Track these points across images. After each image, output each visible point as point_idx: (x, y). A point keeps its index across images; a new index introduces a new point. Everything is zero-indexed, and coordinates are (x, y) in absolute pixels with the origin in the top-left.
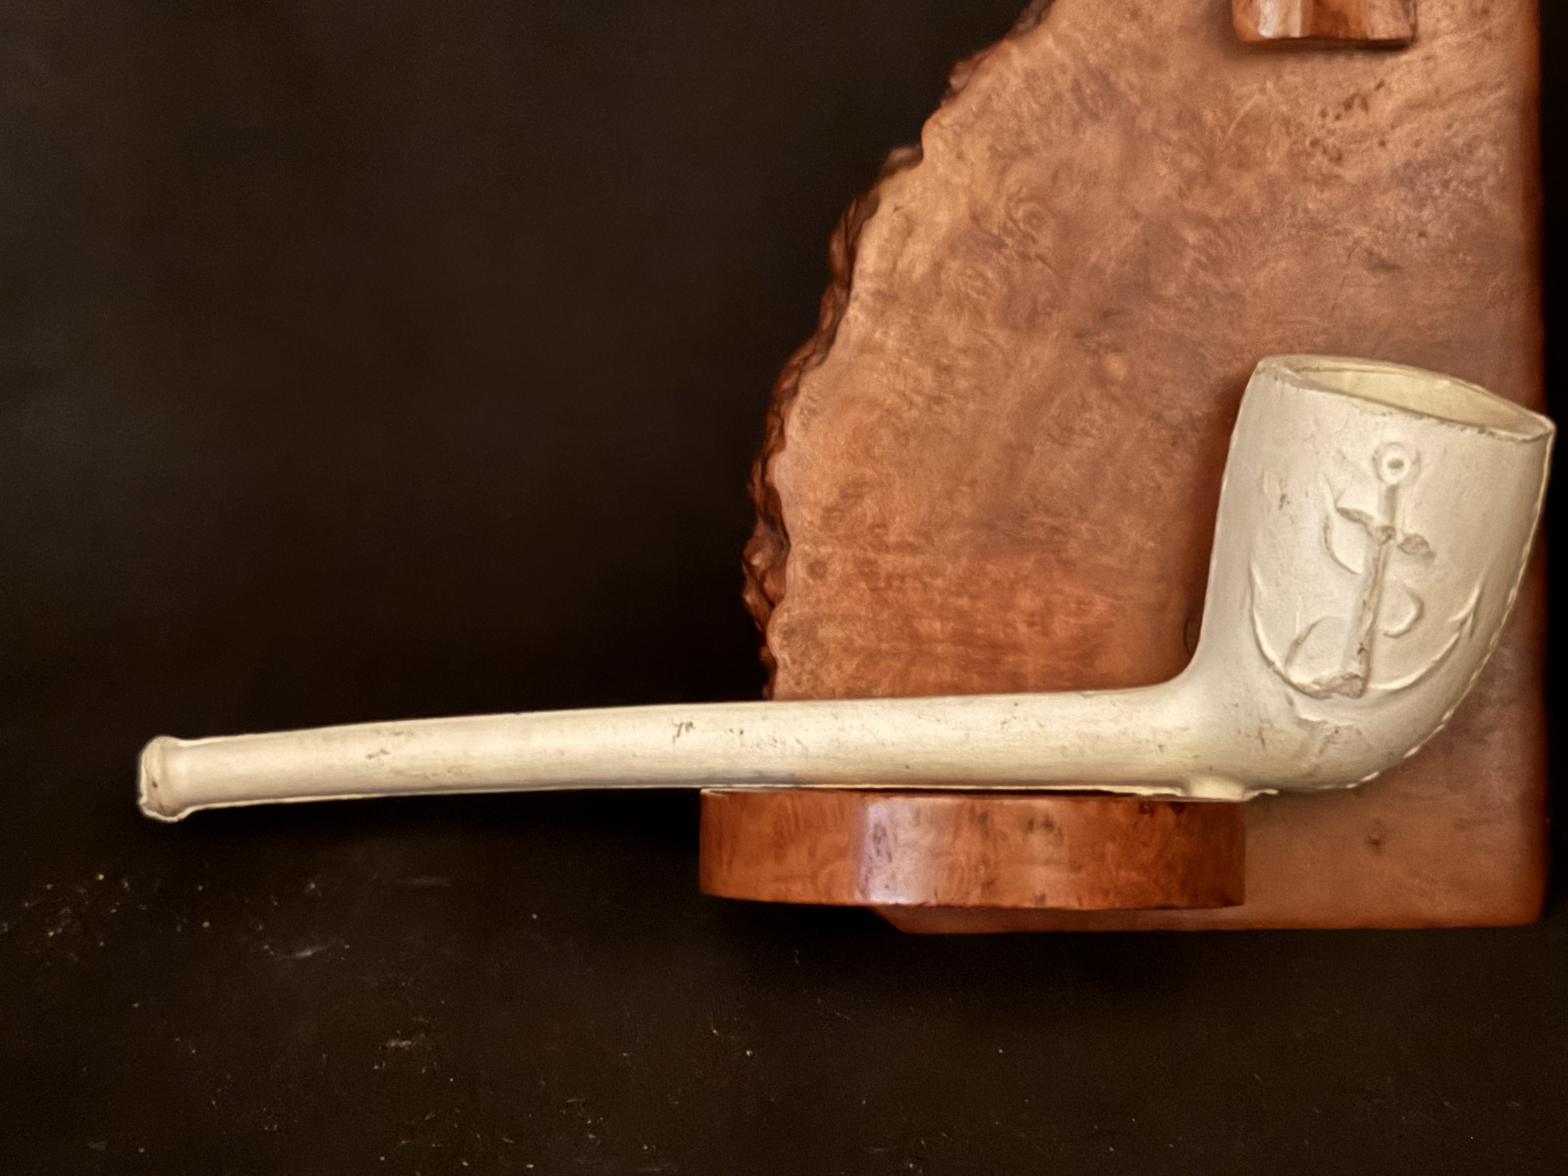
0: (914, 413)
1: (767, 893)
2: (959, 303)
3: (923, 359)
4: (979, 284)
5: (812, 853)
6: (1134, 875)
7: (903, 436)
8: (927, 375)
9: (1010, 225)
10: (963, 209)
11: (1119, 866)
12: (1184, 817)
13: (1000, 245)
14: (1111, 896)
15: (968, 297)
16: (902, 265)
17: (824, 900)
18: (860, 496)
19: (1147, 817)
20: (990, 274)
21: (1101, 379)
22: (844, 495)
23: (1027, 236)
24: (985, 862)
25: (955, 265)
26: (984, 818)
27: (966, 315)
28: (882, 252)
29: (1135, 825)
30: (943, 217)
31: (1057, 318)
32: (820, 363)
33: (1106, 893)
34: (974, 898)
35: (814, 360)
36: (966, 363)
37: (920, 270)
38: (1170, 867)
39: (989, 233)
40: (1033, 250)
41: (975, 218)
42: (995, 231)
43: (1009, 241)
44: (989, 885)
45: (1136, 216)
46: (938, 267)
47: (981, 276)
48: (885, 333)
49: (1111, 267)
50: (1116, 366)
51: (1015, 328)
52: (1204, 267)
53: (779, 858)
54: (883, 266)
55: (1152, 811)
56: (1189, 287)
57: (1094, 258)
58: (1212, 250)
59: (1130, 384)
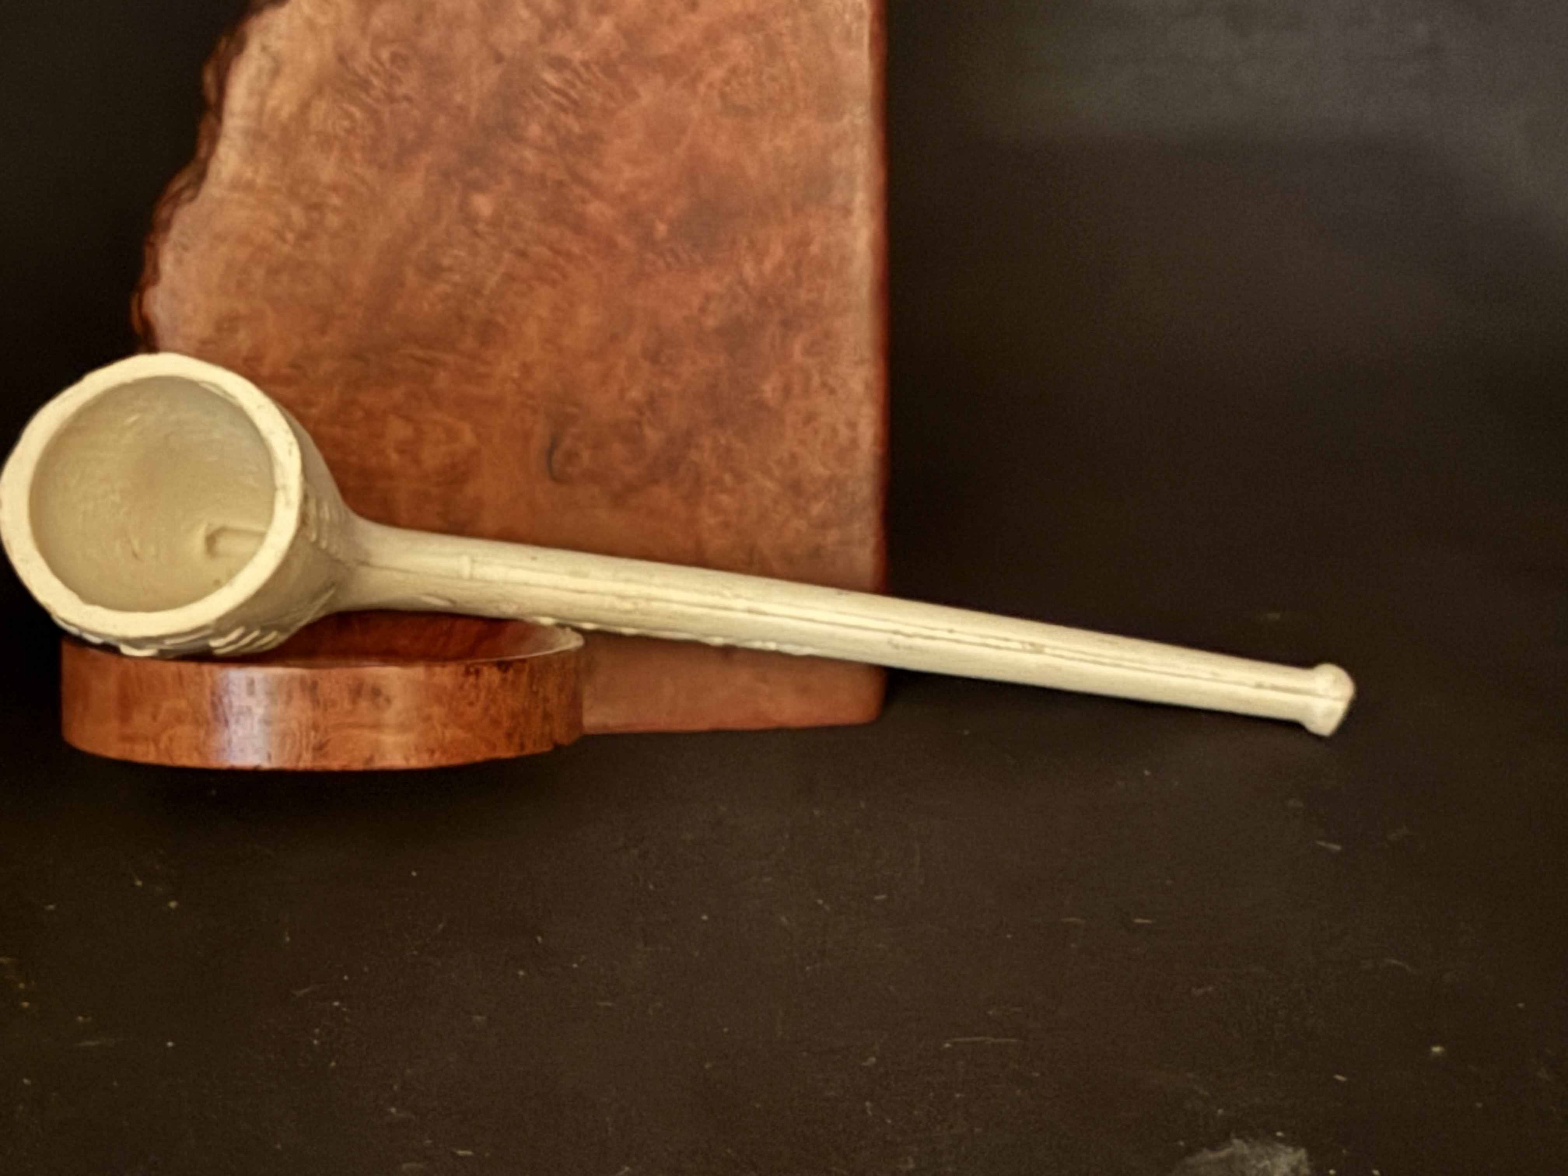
0: (286, 249)
1: (114, 751)
2: (326, 142)
3: (293, 194)
4: (346, 124)
5: (154, 718)
6: (461, 734)
7: (273, 272)
8: (297, 214)
9: (376, 66)
10: (328, 52)
11: (445, 726)
12: (510, 675)
13: (365, 85)
14: (437, 755)
15: (336, 137)
16: (271, 103)
17: (166, 761)
18: (233, 330)
19: (472, 679)
20: (358, 114)
21: (468, 217)
22: (219, 328)
23: (392, 77)
24: (315, 727)
25: (321, 106)
26: (314, 686)
27: (336, 154)
28: (251, 93)
29: (461, 688)
30: (310, 56)
31: (425, 157)
32: (192, 199)
33: (432, 752)
34: (306, 762)
35: (187, 194)
36: (335, 200)
37: (287, 111)
38: (496, 723)
39: (355, 73)
40: (401, 90)
41: (342, 59)
42: (361, 71)
43: (376, 82)
44: (320, 749)
45: (499, 58)
46: (305, 106)
47: (350, 116)
48: (256, 172)
49: (474, 110)
50: (483, 204)
51: (382, 167)
52: (564, 109)
53: (125, 719)
54: (253, 105)
55: (478, 673)
56: (551, 127)
57: (459, 98)
58: (573, 94)
59: (495, 222)
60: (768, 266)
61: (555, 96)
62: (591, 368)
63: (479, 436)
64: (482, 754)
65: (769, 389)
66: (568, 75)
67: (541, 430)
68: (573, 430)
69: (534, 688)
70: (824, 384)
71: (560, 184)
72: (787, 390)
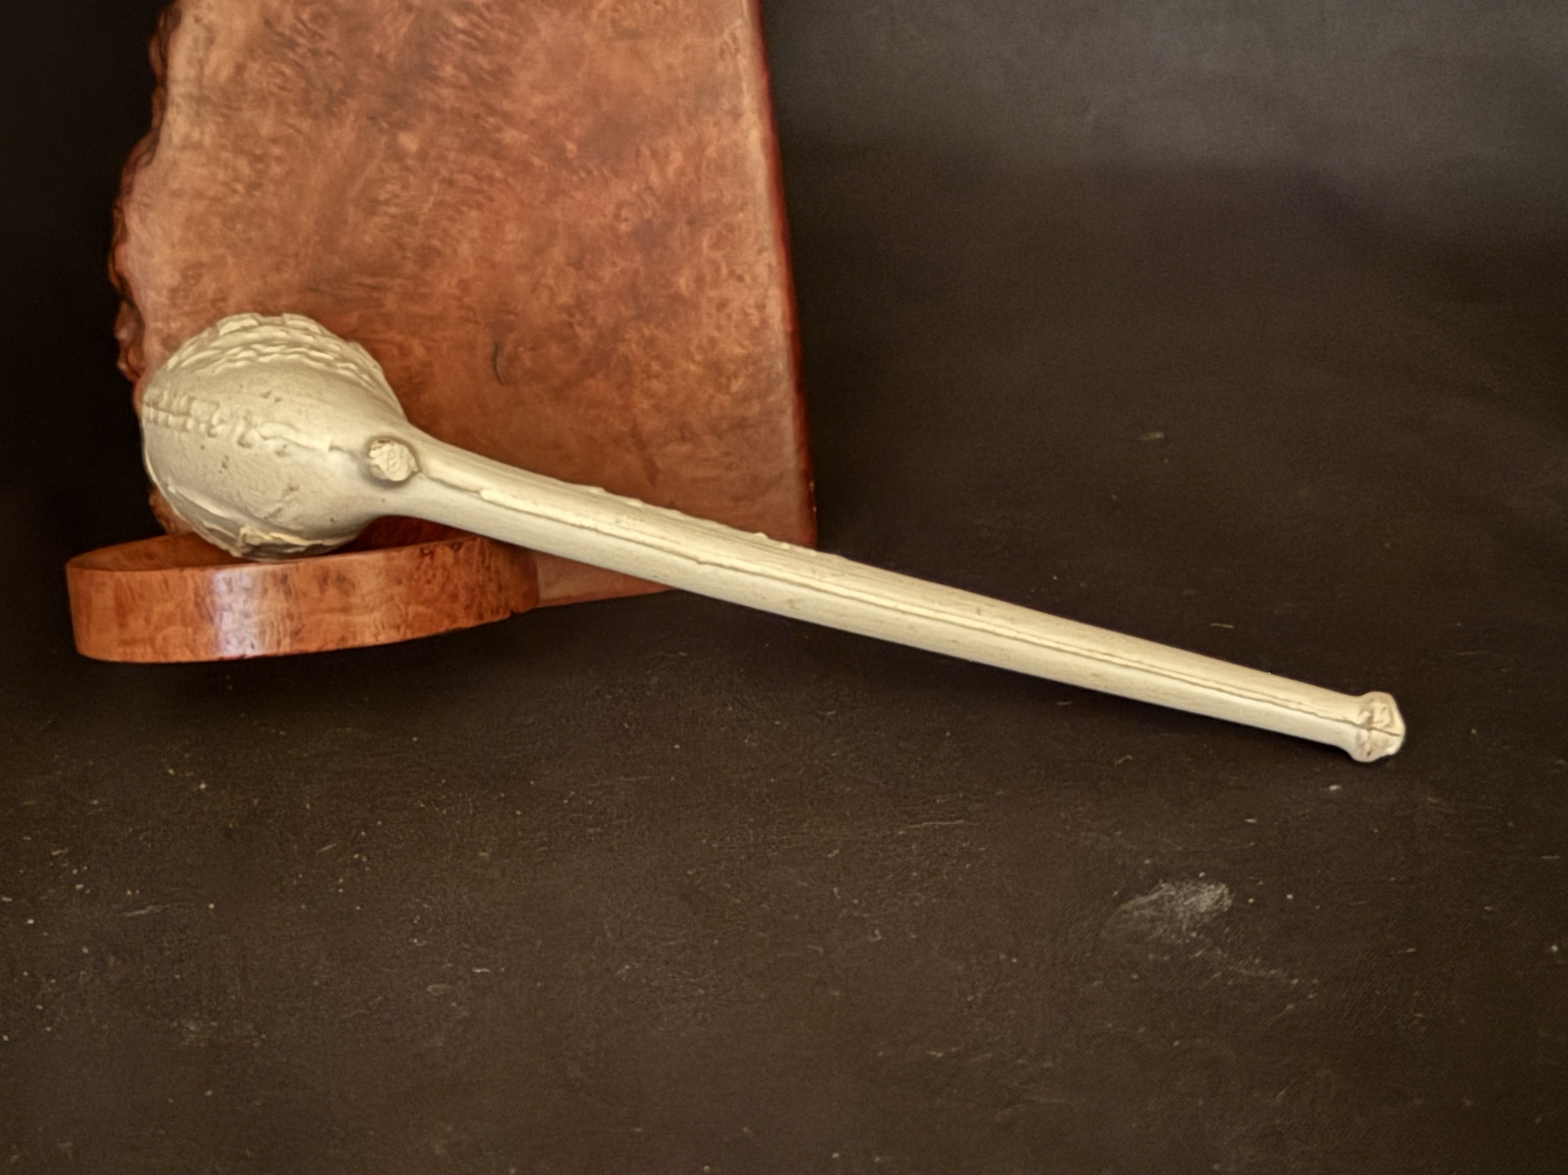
0: (236, 199)
1: (116, 655)
2: (262, 100)
3: (239, 150)
4: (278, 81)
5: (148, 620)
6: (421, 609)
7: (229, 220)
8: (243, 165)
9: (300, 26)
10: (255, 18)
11: (408, 604)
12: (463, 553)
13: (292, 44)
14: (402, 629)
15: (271, 93)
16: (208, 71)
17: (162, 660)
18: (198, 277)
19: (427, 560)
20: (287, 71)
21: (397, 155)
22: (185, 277)
23: (314, 34)
24: (291, 616)
25: (255, 67)
26: (284, 579)
27: (272, 108)
28: (190, 62)
29: (418, 568)
30: (239, 24)
31: (352, 104)
32: (149, 163)
33: (398, 628)
34: (286, 647)
35: (145, 159)
36: (276, 151)
37: (224, 74)
38: (454, 597)
39: (281, 34)
40: (324, 46)
41: (267, 23)
42: (287, 32)
43: (301, 40)
44: (296, 634)
45: (410, 8)
46: (240, 69)
47: (281, 73)
48: (202, 133)
49: (392, 57)
50: (409, 142)
51: (316, 117)
52: (473, 49)
53: (123, 626)
54: (192, 73)
55: (432, 553)
56: (463, 66)
57: (377, 48)
58: (479, 33)
59: (422, 156)
60: (671, 171)
61: (462, 37)
62: (523, 279)
63: (428, 349)
64: (445, 626)
65: (683, 283)
66: (475, 18)
67: (484, 340)
68: (513, 336)
69: (486, 564)
70: (732, 273)
71: (477, 116)
72: (699, 280)
